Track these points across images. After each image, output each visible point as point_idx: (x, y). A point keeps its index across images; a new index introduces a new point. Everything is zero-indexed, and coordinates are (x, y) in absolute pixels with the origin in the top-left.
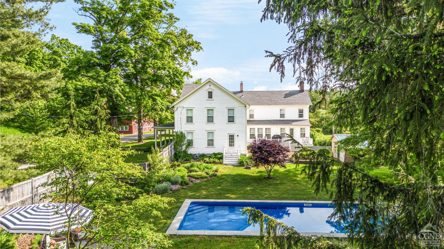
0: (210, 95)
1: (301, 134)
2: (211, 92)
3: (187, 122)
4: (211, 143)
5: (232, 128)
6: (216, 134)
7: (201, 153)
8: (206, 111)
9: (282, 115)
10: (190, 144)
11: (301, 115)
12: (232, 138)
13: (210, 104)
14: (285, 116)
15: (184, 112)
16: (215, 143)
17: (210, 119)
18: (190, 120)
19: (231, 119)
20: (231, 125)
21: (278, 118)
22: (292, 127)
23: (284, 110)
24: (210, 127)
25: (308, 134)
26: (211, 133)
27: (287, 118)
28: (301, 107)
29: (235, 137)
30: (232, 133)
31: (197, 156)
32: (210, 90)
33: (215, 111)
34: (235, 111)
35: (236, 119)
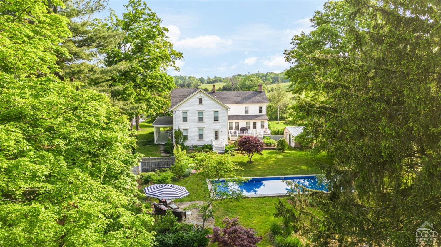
0: (200, 101)
1: (262, 126)
2: (201, 99)
3: (183, 121)
4: (201, 137)
5: (217, 126)
6: (205, 130)
7: (193, 145)
8: (198, 113)
9: (247, 112)
10: (185, 138)
11: (260, 112)
12: (217, 133)
13: (201, 108)
14: (249, 112)
15: (181, 113)
16: (205, 137)
17: (201, 119)
18: (185, 120)
19: (216, 119)
20: (217, 123)
21: (243, 113)
22: (255, 121)
23: (248, 107)
24: (201, 125)
25: (266, 126)
26: (201, 129)
27: (250, 113)
28: (261, 105)
29: (220, 132)
30: (217, 129)
31: (190, 148)
32: (200, 98)
33: (204, 113)
34: (219, 113)
35: (220, 119)
